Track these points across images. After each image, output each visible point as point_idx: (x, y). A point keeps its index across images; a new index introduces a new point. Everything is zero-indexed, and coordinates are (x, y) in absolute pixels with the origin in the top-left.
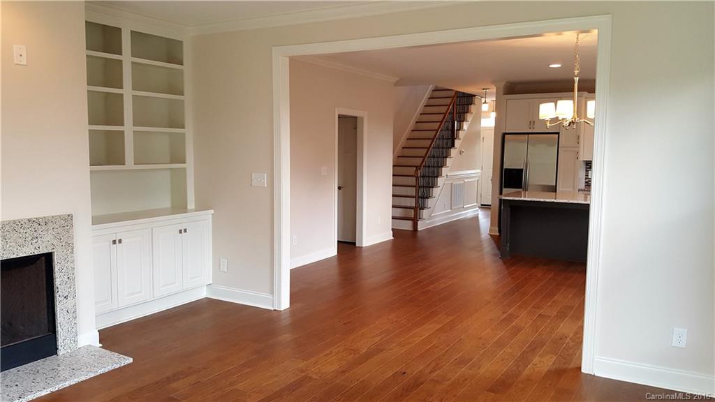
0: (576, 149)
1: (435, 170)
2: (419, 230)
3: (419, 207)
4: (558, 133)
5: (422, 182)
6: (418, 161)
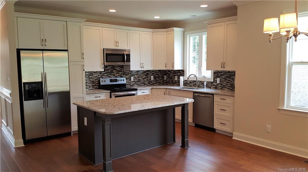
0: (81, 63)
4: (67, 51)
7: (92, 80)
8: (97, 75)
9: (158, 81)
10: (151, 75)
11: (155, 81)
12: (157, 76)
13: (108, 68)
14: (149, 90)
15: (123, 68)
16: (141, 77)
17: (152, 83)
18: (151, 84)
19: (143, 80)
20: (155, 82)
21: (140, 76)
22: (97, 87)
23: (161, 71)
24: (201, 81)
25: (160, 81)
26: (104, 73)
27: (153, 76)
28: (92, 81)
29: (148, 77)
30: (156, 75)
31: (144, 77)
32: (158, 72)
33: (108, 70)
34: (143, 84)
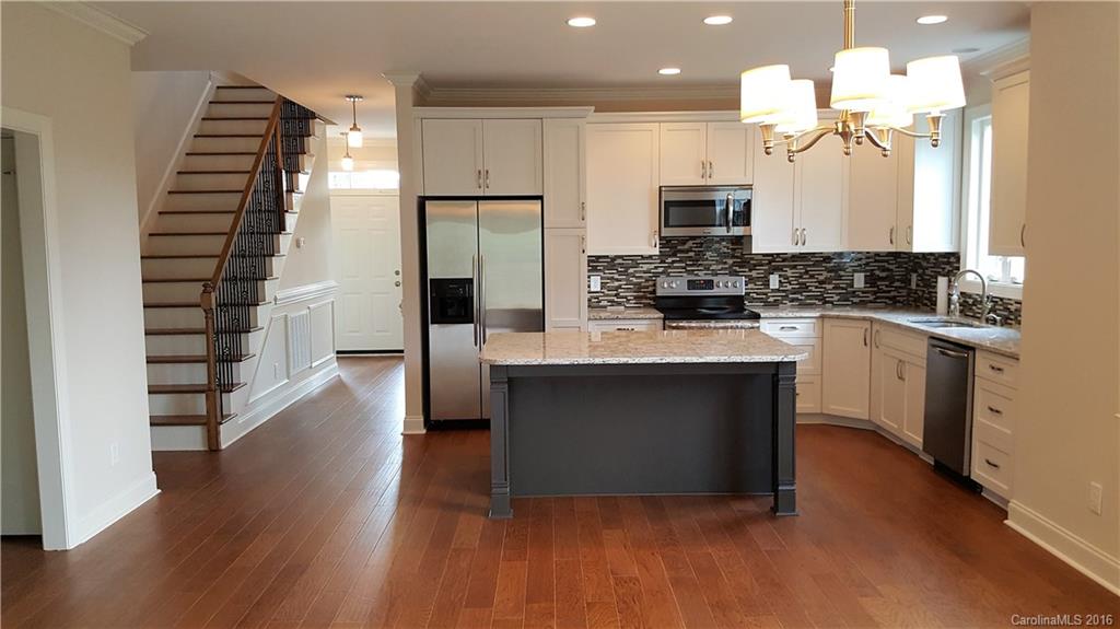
0: (577, 232)
1: (249, 285)
2: (223, 447)
3: (221, 386)
4: (540, 198)
5: (223, 320)
6: (207, 268)
7: (635, 280)
8: (653, 266)
9: (889, 292)
10: (855, 271)
11: (875, 293)
12: (884, 274)
13: (686, 247)
14: (814, 320)
15: (742, 244)
16: (812, 277)
17: (856, 300)
18: (853, 303)
19: (816, 287)
20: (872, 298)
21: (807, 272)
22: (652, 302)
23: (903, 256)
24: (1001, 299)
25: (892, 294)
26: (673, 262)
27: (862, 275)
28: (635, 284)
29: (840, 278)
30: (877, 272)
31: (821, 278)
32: (887, 261)
33: (687, 251)
34: (819, 300)
